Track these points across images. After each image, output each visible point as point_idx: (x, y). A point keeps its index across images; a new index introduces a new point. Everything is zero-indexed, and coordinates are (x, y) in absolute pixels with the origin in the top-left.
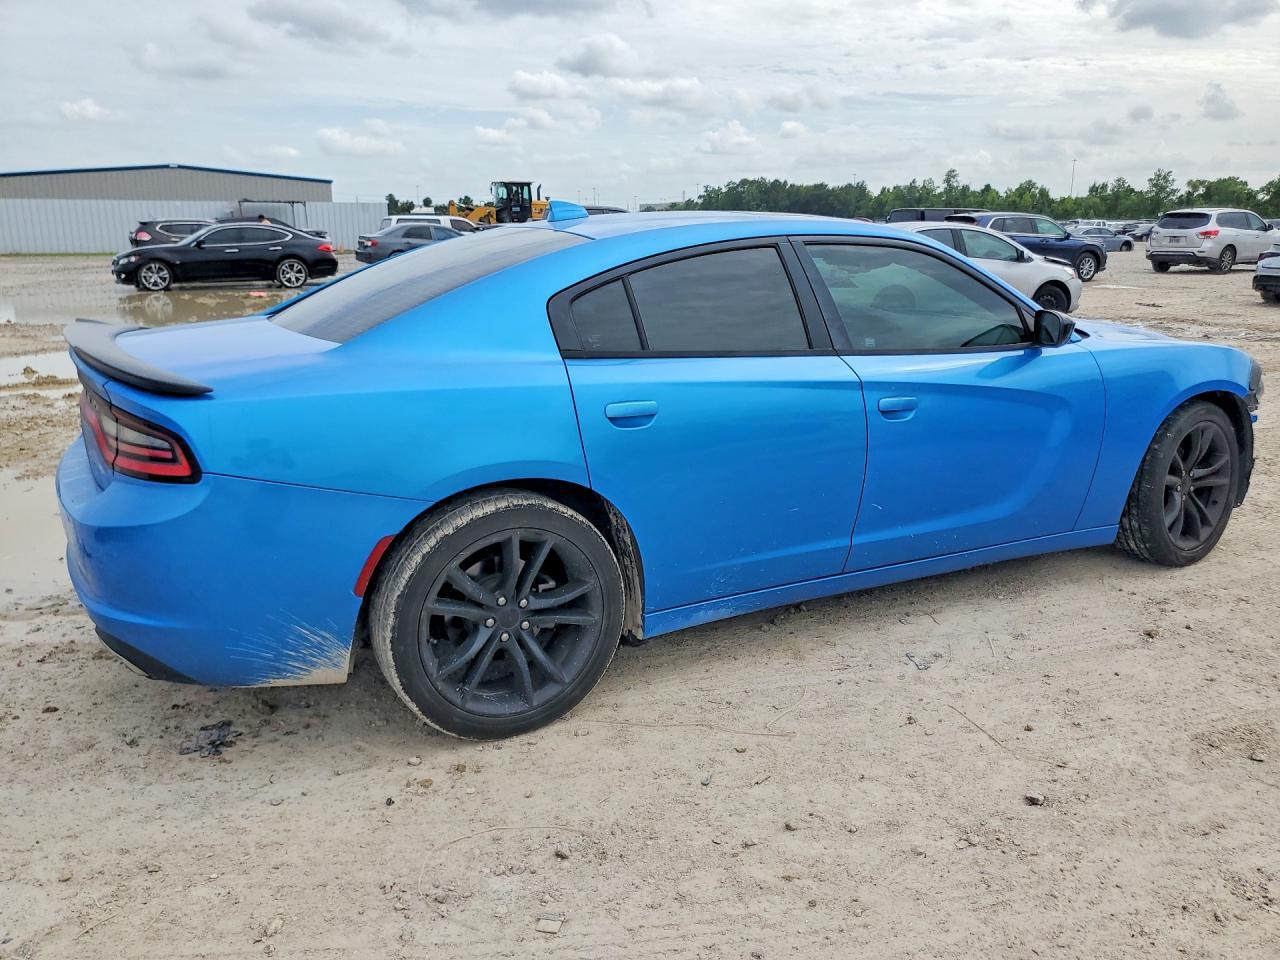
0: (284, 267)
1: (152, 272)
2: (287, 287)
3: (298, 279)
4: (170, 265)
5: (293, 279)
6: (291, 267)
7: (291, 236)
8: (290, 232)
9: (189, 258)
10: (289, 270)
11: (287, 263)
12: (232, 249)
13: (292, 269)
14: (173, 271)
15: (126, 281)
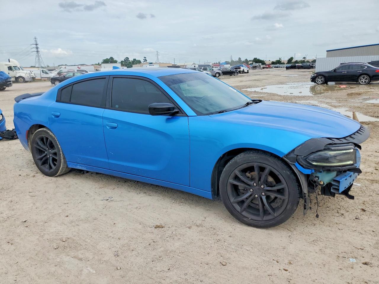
0: (361, 78)
1: (319, 79)
2: (361, 84)
3: (365, 82)
4: (324, 77)
5: (364, 82)
6: (364, 77)
7: (366, 67)
8: (366, 65)
9: (331, 74)
10: (363, 79)
11: (362, 76)
12: (345, 72)
13: (364, 78)
14: (325, 78)
15: (312, 81)
